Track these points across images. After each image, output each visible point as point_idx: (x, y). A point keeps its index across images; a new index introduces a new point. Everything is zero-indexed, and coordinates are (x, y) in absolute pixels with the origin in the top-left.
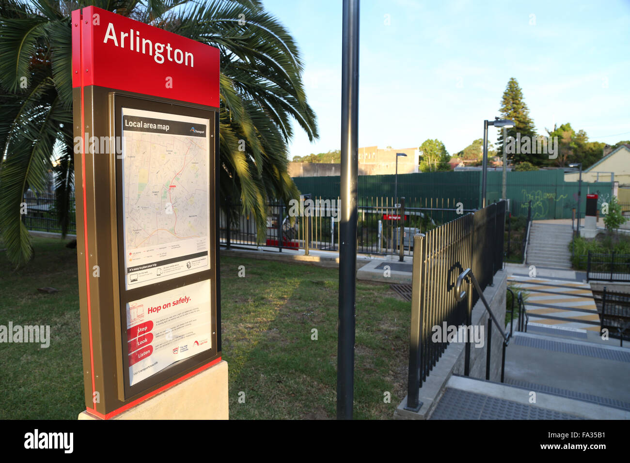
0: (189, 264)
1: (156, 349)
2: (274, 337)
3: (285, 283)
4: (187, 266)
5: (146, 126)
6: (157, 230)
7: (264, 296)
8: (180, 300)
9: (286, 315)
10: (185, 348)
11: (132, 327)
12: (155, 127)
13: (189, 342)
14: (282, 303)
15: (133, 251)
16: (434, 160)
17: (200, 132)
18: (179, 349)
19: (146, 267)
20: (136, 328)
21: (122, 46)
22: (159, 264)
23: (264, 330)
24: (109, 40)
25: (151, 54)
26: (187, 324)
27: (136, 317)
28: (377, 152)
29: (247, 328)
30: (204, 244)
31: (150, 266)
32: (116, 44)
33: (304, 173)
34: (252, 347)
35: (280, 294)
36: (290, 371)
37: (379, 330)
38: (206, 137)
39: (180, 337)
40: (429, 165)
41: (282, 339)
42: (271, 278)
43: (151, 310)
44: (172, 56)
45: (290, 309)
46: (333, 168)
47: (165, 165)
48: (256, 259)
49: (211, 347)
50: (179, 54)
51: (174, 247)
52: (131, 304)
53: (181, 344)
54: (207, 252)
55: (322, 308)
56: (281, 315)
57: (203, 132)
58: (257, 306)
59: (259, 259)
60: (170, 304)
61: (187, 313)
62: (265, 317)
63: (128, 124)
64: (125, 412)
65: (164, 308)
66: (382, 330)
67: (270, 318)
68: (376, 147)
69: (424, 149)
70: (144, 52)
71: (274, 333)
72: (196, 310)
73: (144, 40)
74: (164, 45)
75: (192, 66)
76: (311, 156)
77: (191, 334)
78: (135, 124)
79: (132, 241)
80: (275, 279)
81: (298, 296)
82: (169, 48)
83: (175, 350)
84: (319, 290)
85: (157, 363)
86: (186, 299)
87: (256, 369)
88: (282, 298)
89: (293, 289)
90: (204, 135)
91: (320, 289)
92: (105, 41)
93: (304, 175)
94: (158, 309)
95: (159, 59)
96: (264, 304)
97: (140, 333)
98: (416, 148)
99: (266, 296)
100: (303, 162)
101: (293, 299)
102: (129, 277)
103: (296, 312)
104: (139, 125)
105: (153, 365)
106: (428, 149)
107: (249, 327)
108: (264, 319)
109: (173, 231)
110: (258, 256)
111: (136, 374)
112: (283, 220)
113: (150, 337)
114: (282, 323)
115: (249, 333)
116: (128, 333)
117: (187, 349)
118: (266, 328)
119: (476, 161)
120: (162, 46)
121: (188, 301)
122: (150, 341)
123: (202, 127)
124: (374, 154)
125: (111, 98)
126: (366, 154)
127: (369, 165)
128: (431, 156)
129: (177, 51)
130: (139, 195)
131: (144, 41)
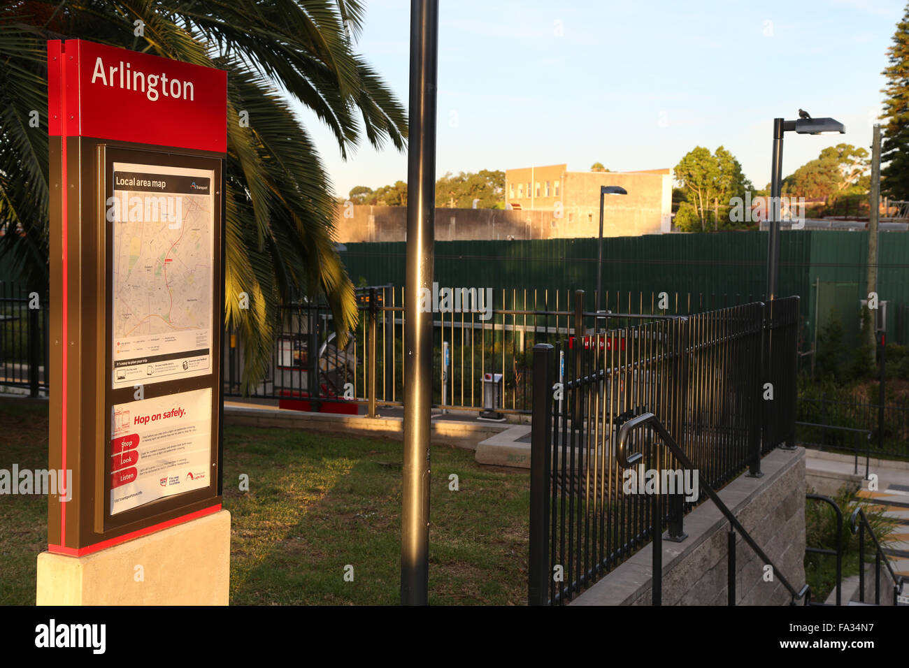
0: (185, 363)
1: (141, 474)
2: (297, 549)
3: (323, 467)
4: (184, 366)
5: (139, 183)
6: (150, 316)
7: (277, 487)
8: (172, 412)
9: (321, 517)
10: (175, 481)
11: (116, 437)
12: (148, 184)
13: (181, 472)
14: (314, 498)
15: (122, 340)
16: (713, 201)
17: (202, 188)
18: (168, 480)
19: (135, 362)
20: (121, 439)
21: (112, 84)
22: (151, 359)
23: (278, 538)
24: (97, 78)
25: (143, 90)
26: (180, 447)
27: (121, 427)
28: (565, 180)
29: (245, 536)
30: (205, 338)
31: (139, 362)
32: (105, 83)
33: (377, 231)
34: (256, 564)
35: (310, 484)
36: (326, 597)
37: (502, 542)
38: (209, 194)
39: (170, 463)
40: (699, 213)
41: (312, 552)
42: (293, 458)
43: (138, 420)
44: (168, 90)
45: (330, 507)
46: (453, 221)
47: (160, 231)
48: (258, 427)
49: (209, 485)
50: (175, 85)
51: (169, 339)
52: (117, 408)
53: (170, 473)
54: (208, 349)
55: (395, 505)
56: (311, 518)
57: (206, 188)
58: (263, 504)
59: (264, 428)
60: (160, 415)
61: (179, 431)
62: (280, 520)
63: (119, 182)
64: (101, 551)
65: (153, 420)
66: (507, 542)
67: (290, 521)
68: (563, 167)
69: (686, 173)
70: (135, 89)
71: (297, 542)
72: (192, 429)
73: (135, 72)
74: (158, 77)
75: (192, 99)
76: (397, 188)
77: (184, 462)
78: (127, 182)
79: (120, 327)
80: (300, 461)
81: (347, 488)
82: (164, 80)
83: (163, 481)
84: (392, 479)
85: (141, 493)
86: (179, 412)
87: (263, 595)
88: (315, 491)
89: (337, 476)
90: (207, 192)
91: (394, 477)
92: (93, 81)
93: (377, 237)
94: (146, 420)
95: (153, 95)
96: (275, 501)
97: (126, 448)
98: (666, 171)
99: (282, 488)
100: (374, 202)
101: (336, 492)
102: (117, 373)
103: (341, 512)
104: (132, 183)
105: (137, 494)
106: (697, 173)
107: (249, 536)
108: (278, 523)
109: (167, 318)
110: (261, 420)
111: (117, 501)
112: (320, 346)
113: (135, 456)
114: (313, 528)
115: (249, 544)
116: (112, 445)
117: (179, 482)
118: (283, 536)
119: (823, 203)
120: (156, 78)
121: (182, 414)
122: (134, 461)
123: (205, 181)
124: (557, 184)
125: (101, 152)
126: (538, 186)
127: (545, 213)
128: (704, 190)
129: (174, 81)
130: (130, 270)
131: (136, 75)
